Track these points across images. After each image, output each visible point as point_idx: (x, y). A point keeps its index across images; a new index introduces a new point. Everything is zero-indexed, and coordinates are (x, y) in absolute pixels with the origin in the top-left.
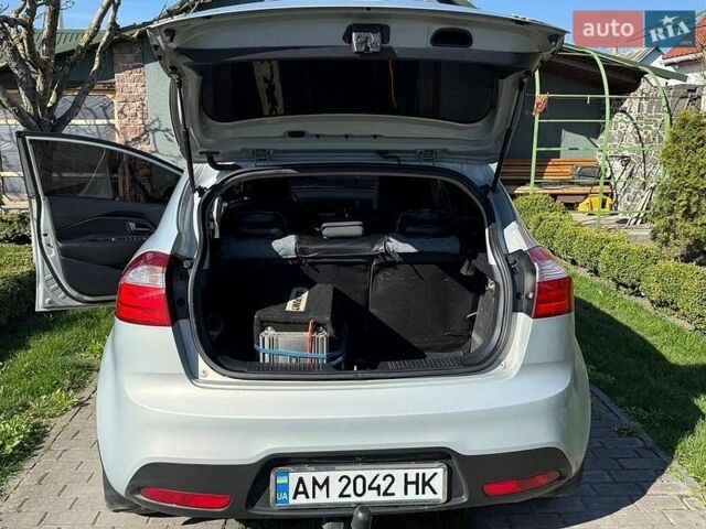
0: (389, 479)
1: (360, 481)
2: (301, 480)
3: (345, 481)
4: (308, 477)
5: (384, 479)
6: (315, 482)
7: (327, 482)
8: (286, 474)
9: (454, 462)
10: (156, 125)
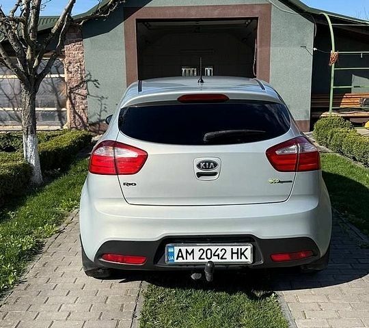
0: (224, 251)
1: (209, 251)
2: (180, 250)
3: (202, 251)
4: (183, 249)
5: (221, 251)
6: (187, 252)
7: (193, 251)
8: (173, 247)
9: (256, 243)
10: (88, 78)
